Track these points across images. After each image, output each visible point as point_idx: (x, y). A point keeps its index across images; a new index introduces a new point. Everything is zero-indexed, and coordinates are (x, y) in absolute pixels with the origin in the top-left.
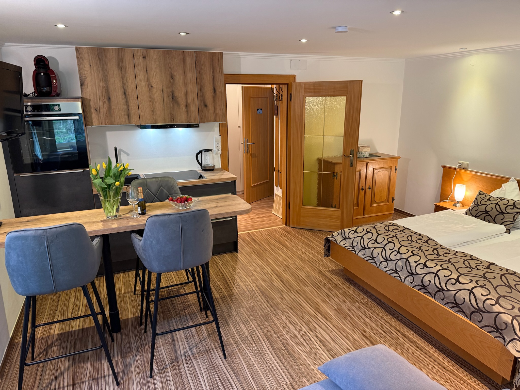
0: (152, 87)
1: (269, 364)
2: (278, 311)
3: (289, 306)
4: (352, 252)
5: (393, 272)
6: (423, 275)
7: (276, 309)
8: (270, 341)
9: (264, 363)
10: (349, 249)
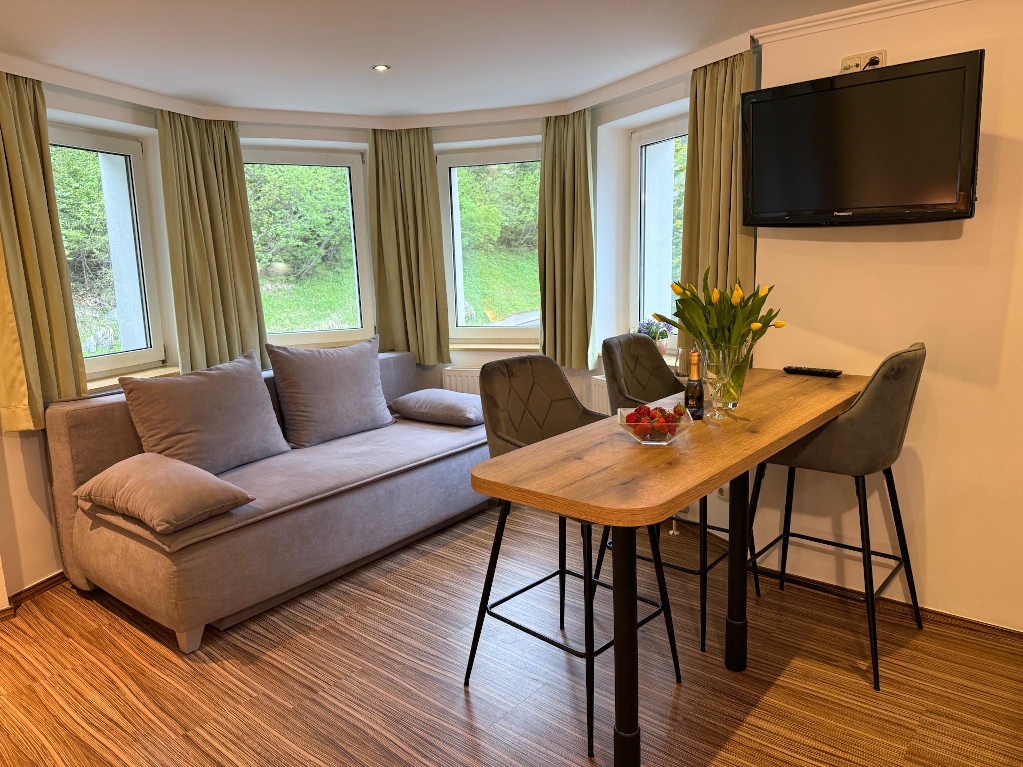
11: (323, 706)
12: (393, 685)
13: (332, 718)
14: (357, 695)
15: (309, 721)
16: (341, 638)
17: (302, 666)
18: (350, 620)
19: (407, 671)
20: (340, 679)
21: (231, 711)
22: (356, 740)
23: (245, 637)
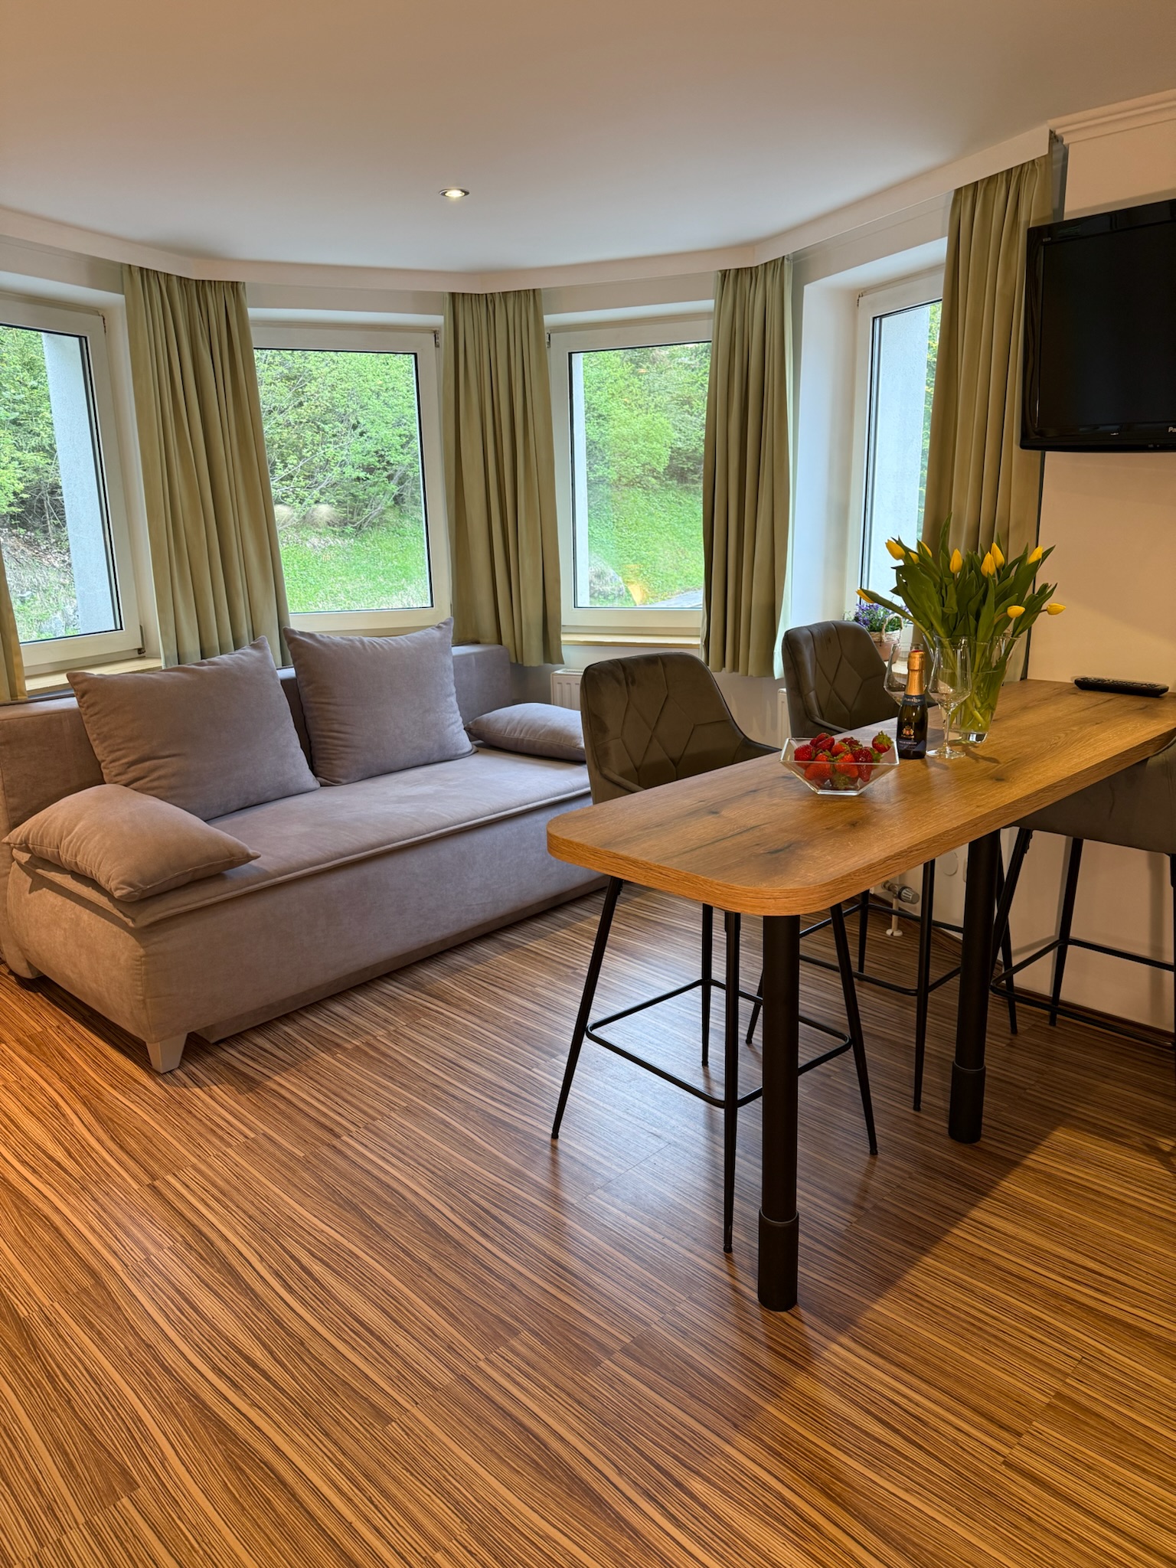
11: (346, 1157)
12: (448, 1131)
13: (358, 1175)
14: (396, 1144)
15: (326, 1177)
16: (381, 1062)
17: (322, 1098)
18: (396, 1036)
19: (472, 1113)
20: (374, 1119)
21: (217, 1156)
22: (389, 1206)
23: (244, 1054)
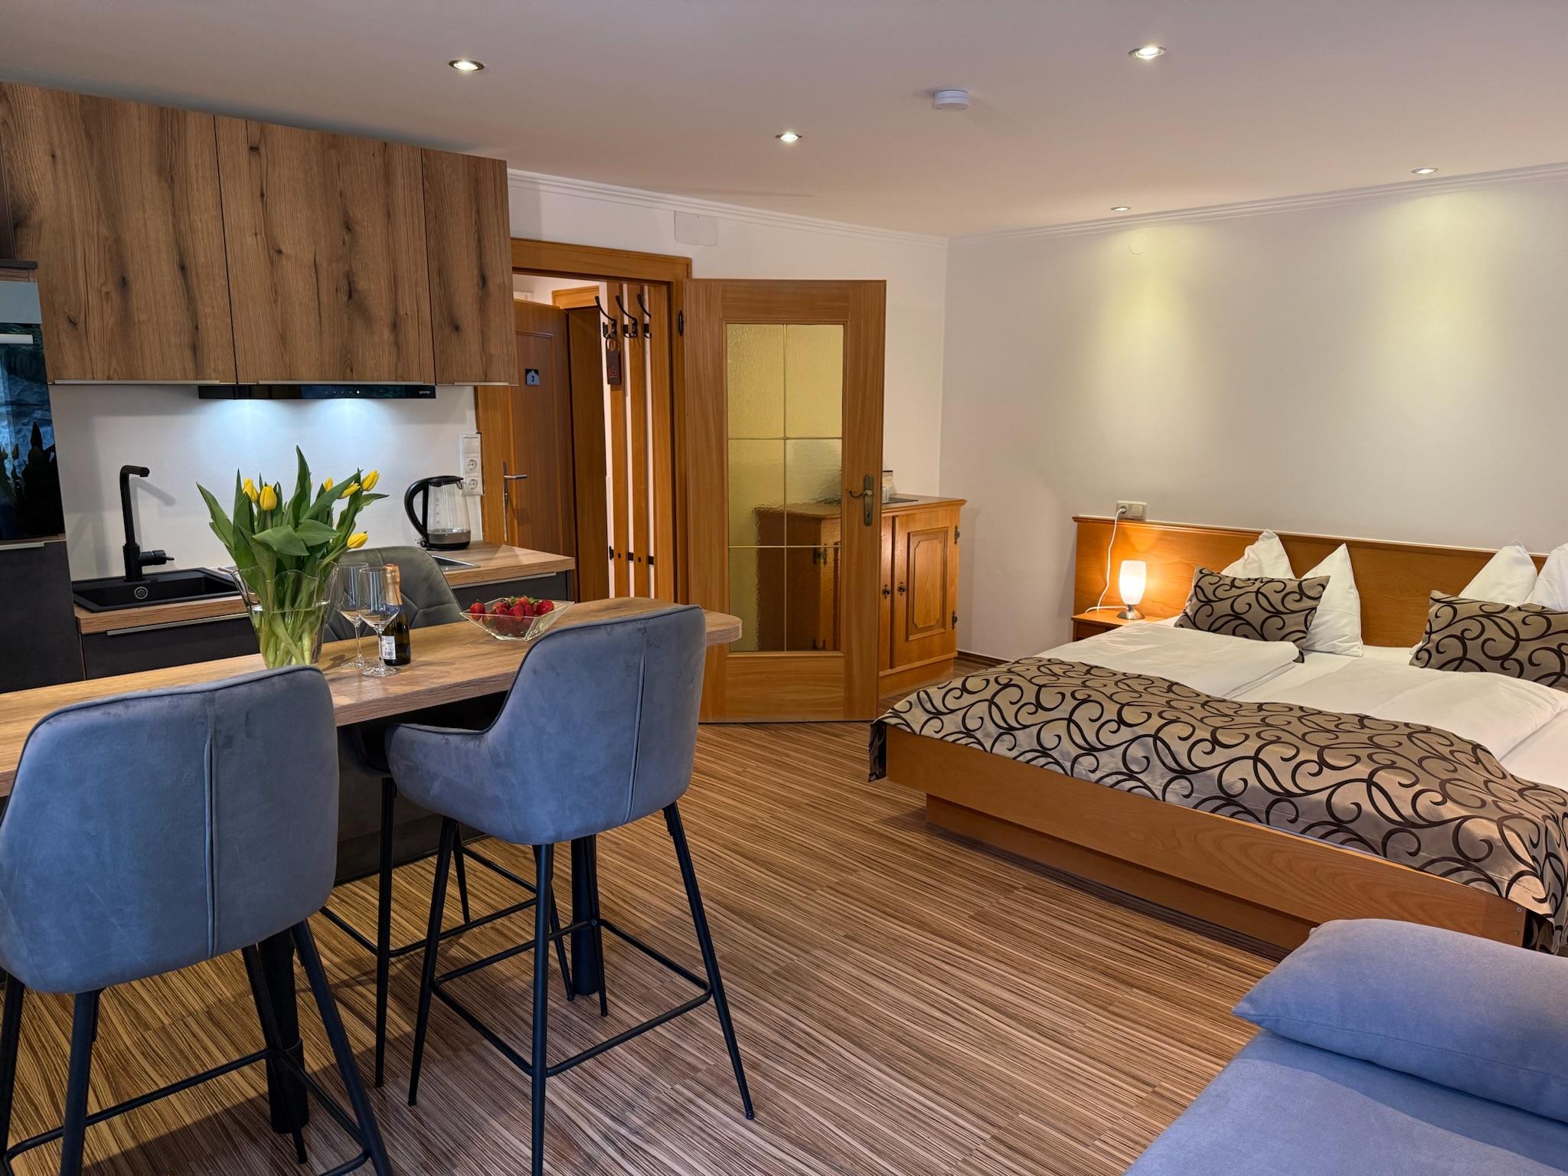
0: (280, 252)
1: (896, 1102)
2: (817, 952)
3: (843, 934)
4: (971, 747)
5: (1121, 777)
6: (1218, 770)
7: (808, 948)
8: (853, 1037)
9: (878, 1101)
10: (958, 742)
